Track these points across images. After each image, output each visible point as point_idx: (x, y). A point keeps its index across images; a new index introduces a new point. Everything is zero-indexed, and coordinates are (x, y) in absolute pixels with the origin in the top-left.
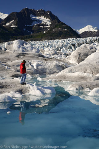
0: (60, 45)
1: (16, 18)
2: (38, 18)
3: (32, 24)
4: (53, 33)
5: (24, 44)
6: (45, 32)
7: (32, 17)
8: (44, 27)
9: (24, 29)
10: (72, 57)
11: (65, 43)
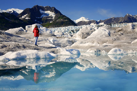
0: (63, 31)
1: (29, 13)
2: (46, 12)
3: (41, 17)
4: (57, 23)
5: (40, 27)
6: (51, 22)
7: (41, 12)
8: (50, 18)
9: (36, 20)
10: (77, 36)
11: (67, 30)
